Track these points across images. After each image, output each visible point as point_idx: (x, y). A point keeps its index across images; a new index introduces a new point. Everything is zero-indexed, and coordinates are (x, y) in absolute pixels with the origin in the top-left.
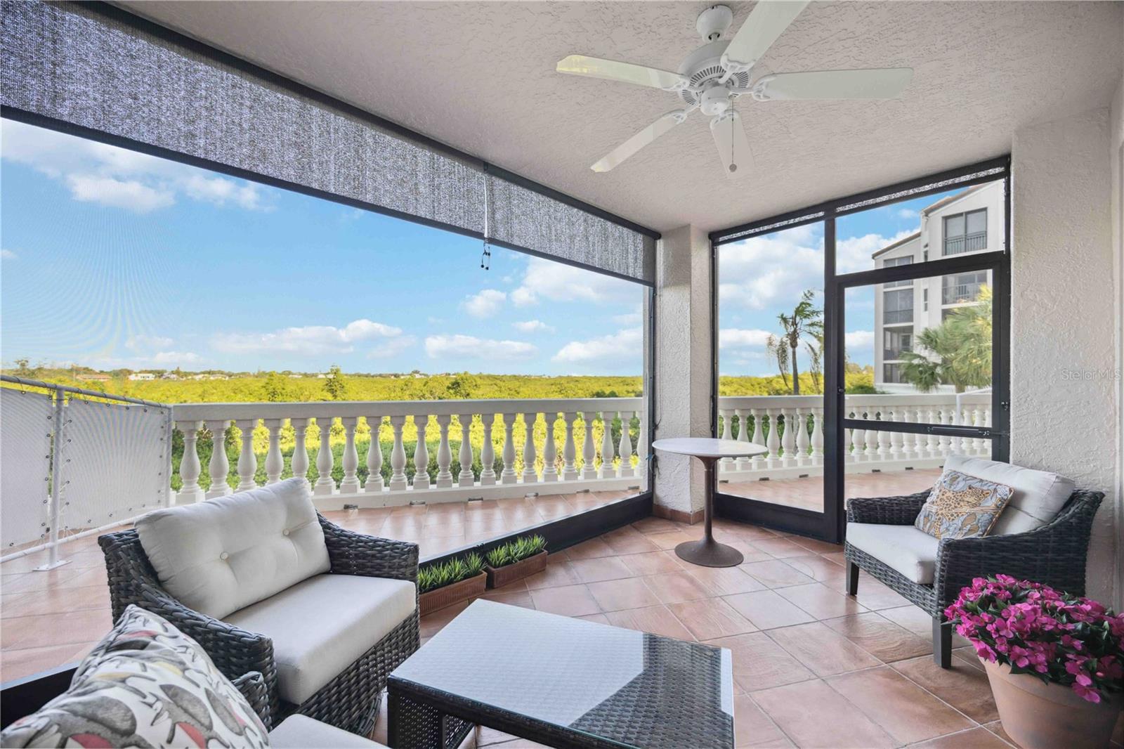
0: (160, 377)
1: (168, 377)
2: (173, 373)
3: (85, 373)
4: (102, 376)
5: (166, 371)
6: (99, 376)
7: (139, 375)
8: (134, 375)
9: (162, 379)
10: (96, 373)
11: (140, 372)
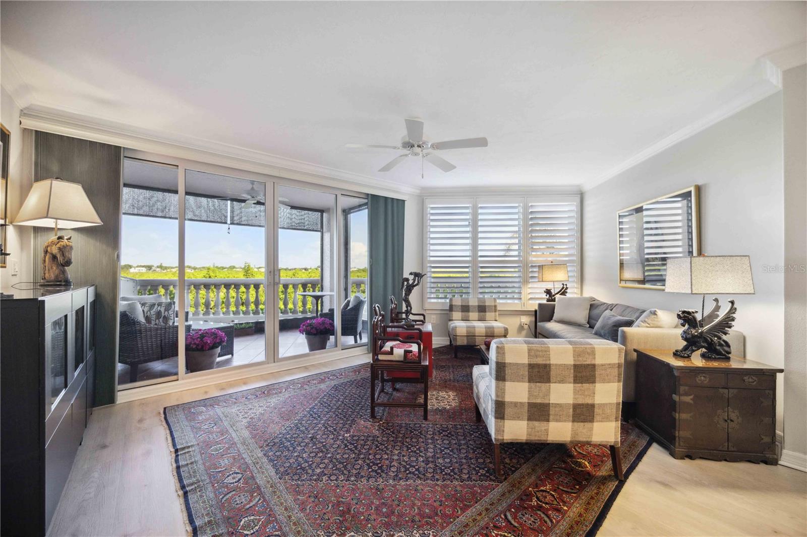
7: (136, 269)
9: (151, 271)
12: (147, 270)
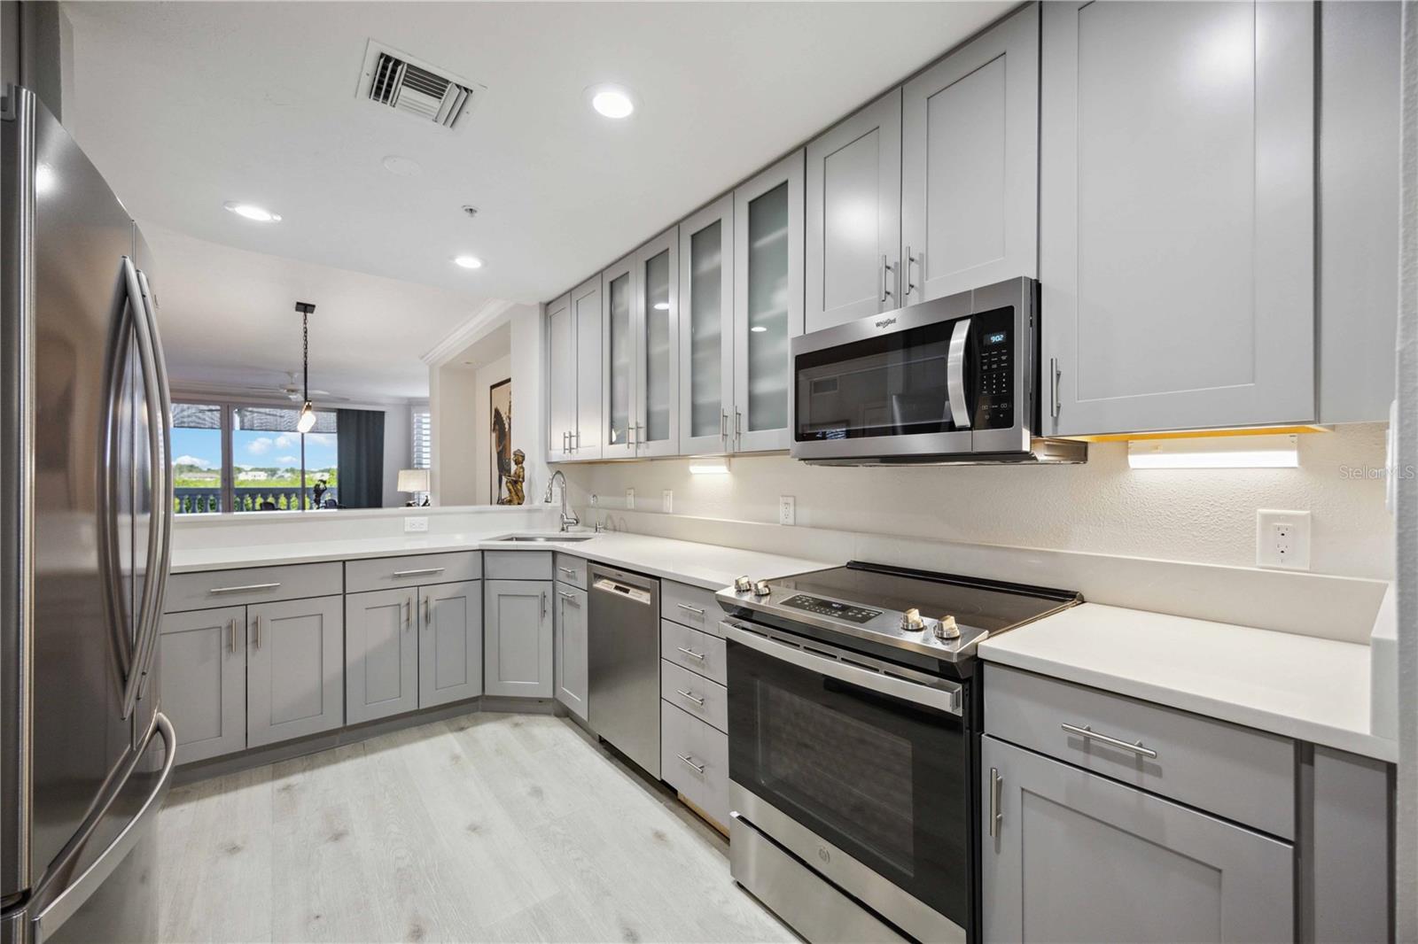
0: (273, 475)
1: (282, 476)
2: (287, 471)
3: (190, 471)
4: (210, 475)
5: (278, 469)
6: (206, 475)
7: (250, 473)
8: (244, 473)
9: (274, 478)
10: (204, 472)
11: (252, 470)
12: (268, 476)
